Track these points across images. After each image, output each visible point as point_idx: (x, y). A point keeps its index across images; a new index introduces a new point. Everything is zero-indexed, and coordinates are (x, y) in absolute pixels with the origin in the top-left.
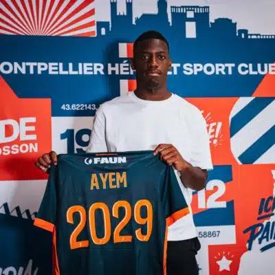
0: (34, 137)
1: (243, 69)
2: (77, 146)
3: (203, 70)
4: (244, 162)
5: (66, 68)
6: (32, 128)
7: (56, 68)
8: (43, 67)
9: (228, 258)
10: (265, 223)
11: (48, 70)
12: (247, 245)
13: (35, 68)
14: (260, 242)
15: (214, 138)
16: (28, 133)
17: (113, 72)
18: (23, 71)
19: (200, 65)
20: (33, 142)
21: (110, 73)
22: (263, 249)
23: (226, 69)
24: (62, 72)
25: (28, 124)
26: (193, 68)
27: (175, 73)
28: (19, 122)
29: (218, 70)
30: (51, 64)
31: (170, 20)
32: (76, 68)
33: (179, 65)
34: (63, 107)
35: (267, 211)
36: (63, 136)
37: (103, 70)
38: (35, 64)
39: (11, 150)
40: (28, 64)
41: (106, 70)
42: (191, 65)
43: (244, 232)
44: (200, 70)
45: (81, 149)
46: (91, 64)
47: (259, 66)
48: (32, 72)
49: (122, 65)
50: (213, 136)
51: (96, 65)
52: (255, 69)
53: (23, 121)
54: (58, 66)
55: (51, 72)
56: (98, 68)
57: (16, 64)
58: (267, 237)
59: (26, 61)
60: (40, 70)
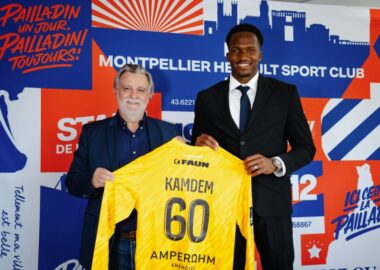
1: (334, 72)
3: (299, 72)
4: (333, 159)
5: (175, 64)
7: (167, 64)
8: (154, 62)
9: (318, 246)
10: (350, 215)
11: (159, 65)
12: (335, 235)
13: (147, 63)
14: (346, 231)
17: (219, 70)
19: (296, 67)
21: (216, 70)
22: (348, 238)
23: (319, 72)
24: (172, 68)
26: (290, 69)
27: (275, 73)
29: (312, 72)
30: (161, 60)
31: (271, 23)
32: (185, 65)
33: (278, 66)
34: (173, 102)
35: (352, 204)
37: (210, 68)
38: (147, 59)
40: (141, 59)
41: (212, 67)
42: (288, 67)
43: (333, 222)
44: (297, 71)
46: (199, 62)
47: (348, 70)
51: (203, 62)
52: (344, 72)
54: (168, 62)
55: (161, 68)
56: (205, 66)
57: (129, 59)
58: (352, 227)
59: (138, 56)
60: (151, 66)
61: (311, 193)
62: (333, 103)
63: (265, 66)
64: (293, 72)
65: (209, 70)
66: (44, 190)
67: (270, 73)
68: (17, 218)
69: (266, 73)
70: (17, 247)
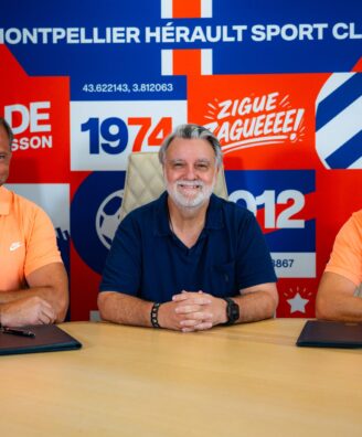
0: (47, 128)
1: (341, 31)
2: (102, 140)
3: (280, 35)
5: (89, 35)
6: (46, 116)
7: (77, 35)
8: (59, 33)
9: (304, 296)
11: (66, 38)
13: (50, 35)
15: (292, 132)
16: (40, 122)
17: (153, 39)
18: (34, 40)
19: (276, 27)
20: (46, 134)
21: (148, 40)
23: (315, 32)
24: (84, 40)
25: (40, 111)
26: (265, 31)
27: (240, 39)
28: (28, 107)
29: (302, 33)
30: (69, 30)
32: (102, 35)
33: (245, 27)
34: (85, 88)
36: (84, 127)
37: (139, 37)
38: (49, 30)
39: (19, 144)
40: (40, 30)
41: (142, 36)
42: (262, 27)
44: (276, 34)
45: (108, 145)
46: (123, 29)
48: (45, 41)
49: (164, 29)
50: (290, 129)
51: (129, 29)
52: (358, 30)
53: (35, 106)
54: (79, 33)
55: (69, 41)
56: (132, 34)
57: (26, 31)
59: (38, 27)
60: (55, 39)
61: (294, 217)
62: (336, 80)
63: (225, 28)
64: (270, 35)
65: (137, 41)
67: (232, 39)
69: (226, 39)
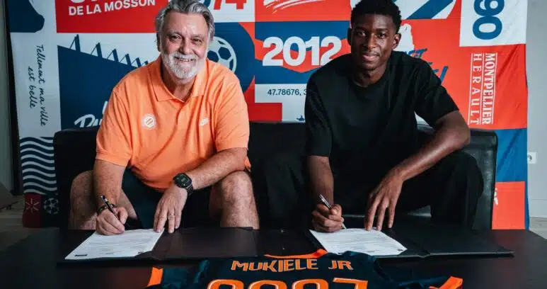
66: (61, 49)
68: (40, 75)
70: (42, 100)
